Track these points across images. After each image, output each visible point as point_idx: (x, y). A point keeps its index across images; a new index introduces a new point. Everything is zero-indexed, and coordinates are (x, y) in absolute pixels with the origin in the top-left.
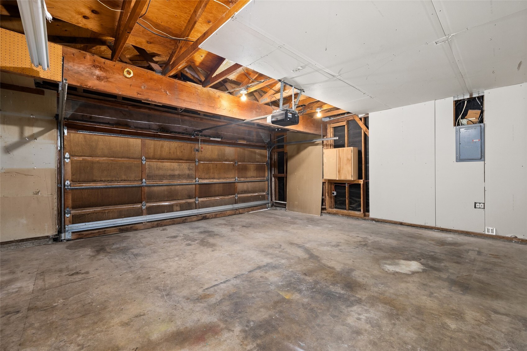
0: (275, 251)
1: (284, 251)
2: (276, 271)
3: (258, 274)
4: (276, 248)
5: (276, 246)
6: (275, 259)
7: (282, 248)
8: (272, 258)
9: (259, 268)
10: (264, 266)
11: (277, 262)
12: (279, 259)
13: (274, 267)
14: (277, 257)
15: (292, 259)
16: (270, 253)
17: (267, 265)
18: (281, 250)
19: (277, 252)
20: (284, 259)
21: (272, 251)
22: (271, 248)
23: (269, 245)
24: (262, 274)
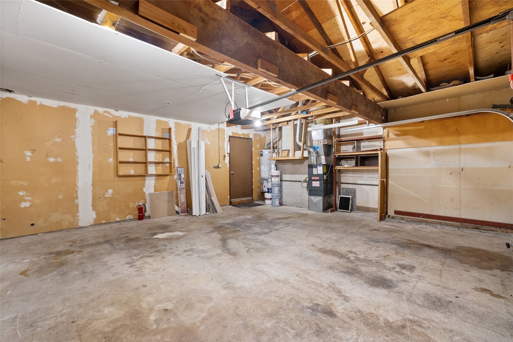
0: (254, 245)
1: (246, 245)
2: (255, 232)
3: (266, 230)
4: (253, 248)
5: (253, 251)
6: (255, 238)
7: (247, 249)
8: (257, 239)
9: (266, 233)
10: (263, 234)
11: (254, 236)
12: (252, 238)
13: (256, 234)
14: (254, 240)
15: (242, 239)
16: (259, 243)
17: (261, 235)
18: (248, 246)
19: (253, 244)
20: (249, 238)
21: (257, 245)
22: (258, 249)
23: (260, 252)
24: (263, 231)
